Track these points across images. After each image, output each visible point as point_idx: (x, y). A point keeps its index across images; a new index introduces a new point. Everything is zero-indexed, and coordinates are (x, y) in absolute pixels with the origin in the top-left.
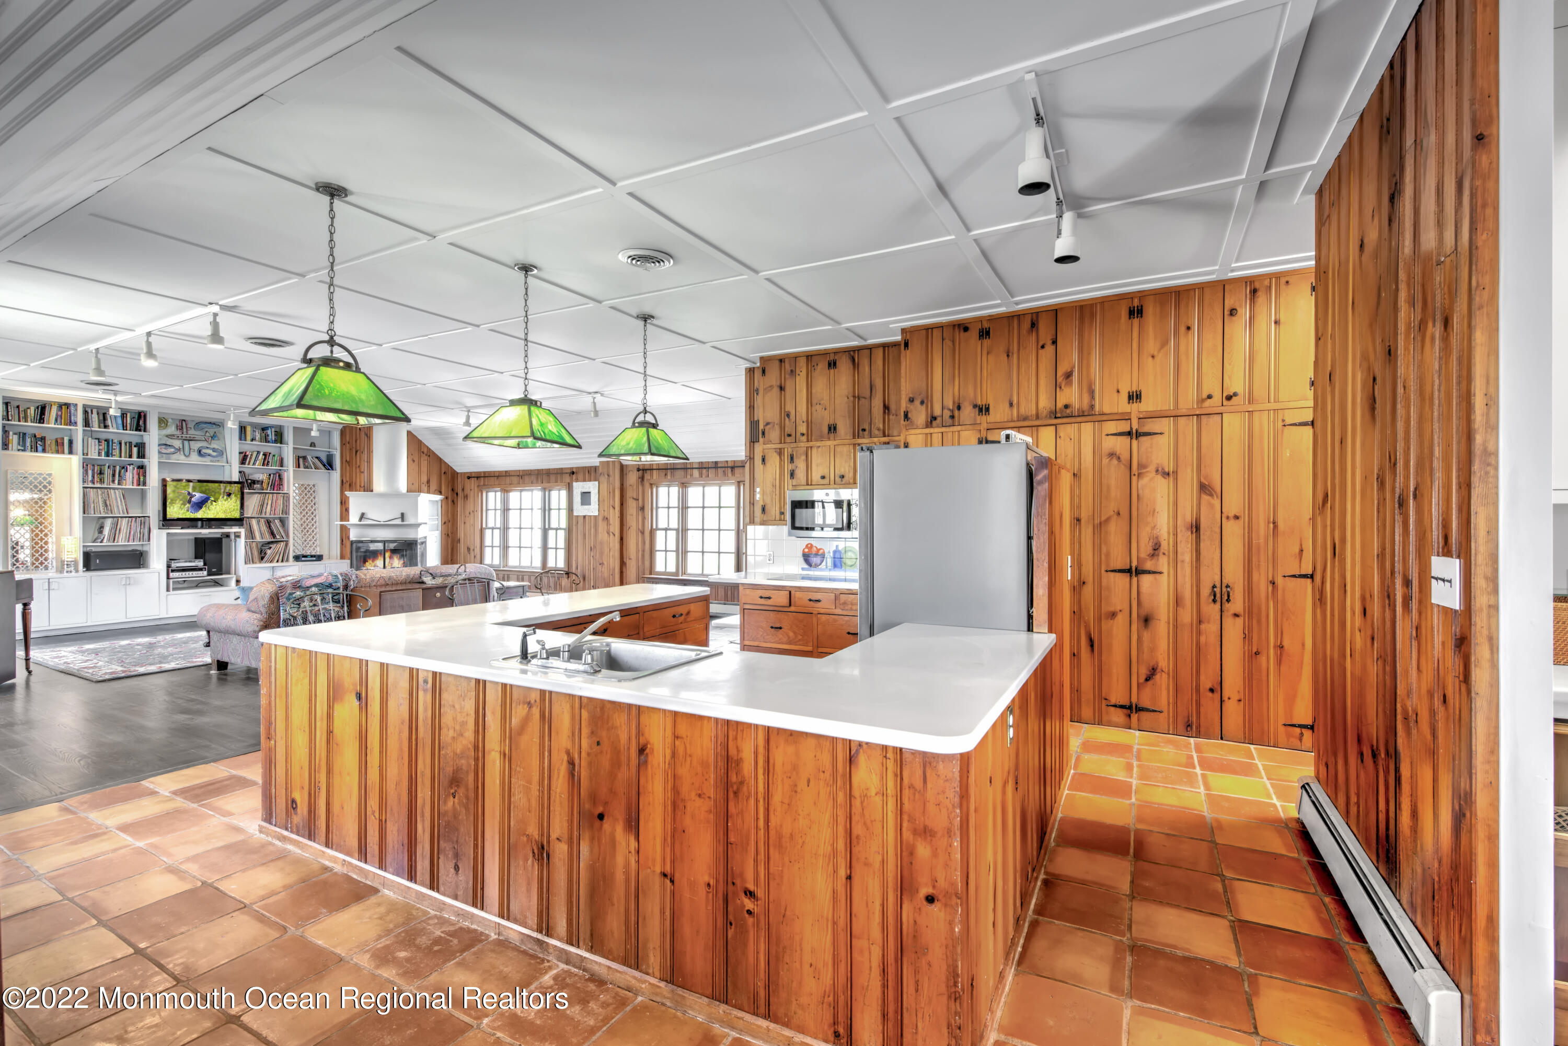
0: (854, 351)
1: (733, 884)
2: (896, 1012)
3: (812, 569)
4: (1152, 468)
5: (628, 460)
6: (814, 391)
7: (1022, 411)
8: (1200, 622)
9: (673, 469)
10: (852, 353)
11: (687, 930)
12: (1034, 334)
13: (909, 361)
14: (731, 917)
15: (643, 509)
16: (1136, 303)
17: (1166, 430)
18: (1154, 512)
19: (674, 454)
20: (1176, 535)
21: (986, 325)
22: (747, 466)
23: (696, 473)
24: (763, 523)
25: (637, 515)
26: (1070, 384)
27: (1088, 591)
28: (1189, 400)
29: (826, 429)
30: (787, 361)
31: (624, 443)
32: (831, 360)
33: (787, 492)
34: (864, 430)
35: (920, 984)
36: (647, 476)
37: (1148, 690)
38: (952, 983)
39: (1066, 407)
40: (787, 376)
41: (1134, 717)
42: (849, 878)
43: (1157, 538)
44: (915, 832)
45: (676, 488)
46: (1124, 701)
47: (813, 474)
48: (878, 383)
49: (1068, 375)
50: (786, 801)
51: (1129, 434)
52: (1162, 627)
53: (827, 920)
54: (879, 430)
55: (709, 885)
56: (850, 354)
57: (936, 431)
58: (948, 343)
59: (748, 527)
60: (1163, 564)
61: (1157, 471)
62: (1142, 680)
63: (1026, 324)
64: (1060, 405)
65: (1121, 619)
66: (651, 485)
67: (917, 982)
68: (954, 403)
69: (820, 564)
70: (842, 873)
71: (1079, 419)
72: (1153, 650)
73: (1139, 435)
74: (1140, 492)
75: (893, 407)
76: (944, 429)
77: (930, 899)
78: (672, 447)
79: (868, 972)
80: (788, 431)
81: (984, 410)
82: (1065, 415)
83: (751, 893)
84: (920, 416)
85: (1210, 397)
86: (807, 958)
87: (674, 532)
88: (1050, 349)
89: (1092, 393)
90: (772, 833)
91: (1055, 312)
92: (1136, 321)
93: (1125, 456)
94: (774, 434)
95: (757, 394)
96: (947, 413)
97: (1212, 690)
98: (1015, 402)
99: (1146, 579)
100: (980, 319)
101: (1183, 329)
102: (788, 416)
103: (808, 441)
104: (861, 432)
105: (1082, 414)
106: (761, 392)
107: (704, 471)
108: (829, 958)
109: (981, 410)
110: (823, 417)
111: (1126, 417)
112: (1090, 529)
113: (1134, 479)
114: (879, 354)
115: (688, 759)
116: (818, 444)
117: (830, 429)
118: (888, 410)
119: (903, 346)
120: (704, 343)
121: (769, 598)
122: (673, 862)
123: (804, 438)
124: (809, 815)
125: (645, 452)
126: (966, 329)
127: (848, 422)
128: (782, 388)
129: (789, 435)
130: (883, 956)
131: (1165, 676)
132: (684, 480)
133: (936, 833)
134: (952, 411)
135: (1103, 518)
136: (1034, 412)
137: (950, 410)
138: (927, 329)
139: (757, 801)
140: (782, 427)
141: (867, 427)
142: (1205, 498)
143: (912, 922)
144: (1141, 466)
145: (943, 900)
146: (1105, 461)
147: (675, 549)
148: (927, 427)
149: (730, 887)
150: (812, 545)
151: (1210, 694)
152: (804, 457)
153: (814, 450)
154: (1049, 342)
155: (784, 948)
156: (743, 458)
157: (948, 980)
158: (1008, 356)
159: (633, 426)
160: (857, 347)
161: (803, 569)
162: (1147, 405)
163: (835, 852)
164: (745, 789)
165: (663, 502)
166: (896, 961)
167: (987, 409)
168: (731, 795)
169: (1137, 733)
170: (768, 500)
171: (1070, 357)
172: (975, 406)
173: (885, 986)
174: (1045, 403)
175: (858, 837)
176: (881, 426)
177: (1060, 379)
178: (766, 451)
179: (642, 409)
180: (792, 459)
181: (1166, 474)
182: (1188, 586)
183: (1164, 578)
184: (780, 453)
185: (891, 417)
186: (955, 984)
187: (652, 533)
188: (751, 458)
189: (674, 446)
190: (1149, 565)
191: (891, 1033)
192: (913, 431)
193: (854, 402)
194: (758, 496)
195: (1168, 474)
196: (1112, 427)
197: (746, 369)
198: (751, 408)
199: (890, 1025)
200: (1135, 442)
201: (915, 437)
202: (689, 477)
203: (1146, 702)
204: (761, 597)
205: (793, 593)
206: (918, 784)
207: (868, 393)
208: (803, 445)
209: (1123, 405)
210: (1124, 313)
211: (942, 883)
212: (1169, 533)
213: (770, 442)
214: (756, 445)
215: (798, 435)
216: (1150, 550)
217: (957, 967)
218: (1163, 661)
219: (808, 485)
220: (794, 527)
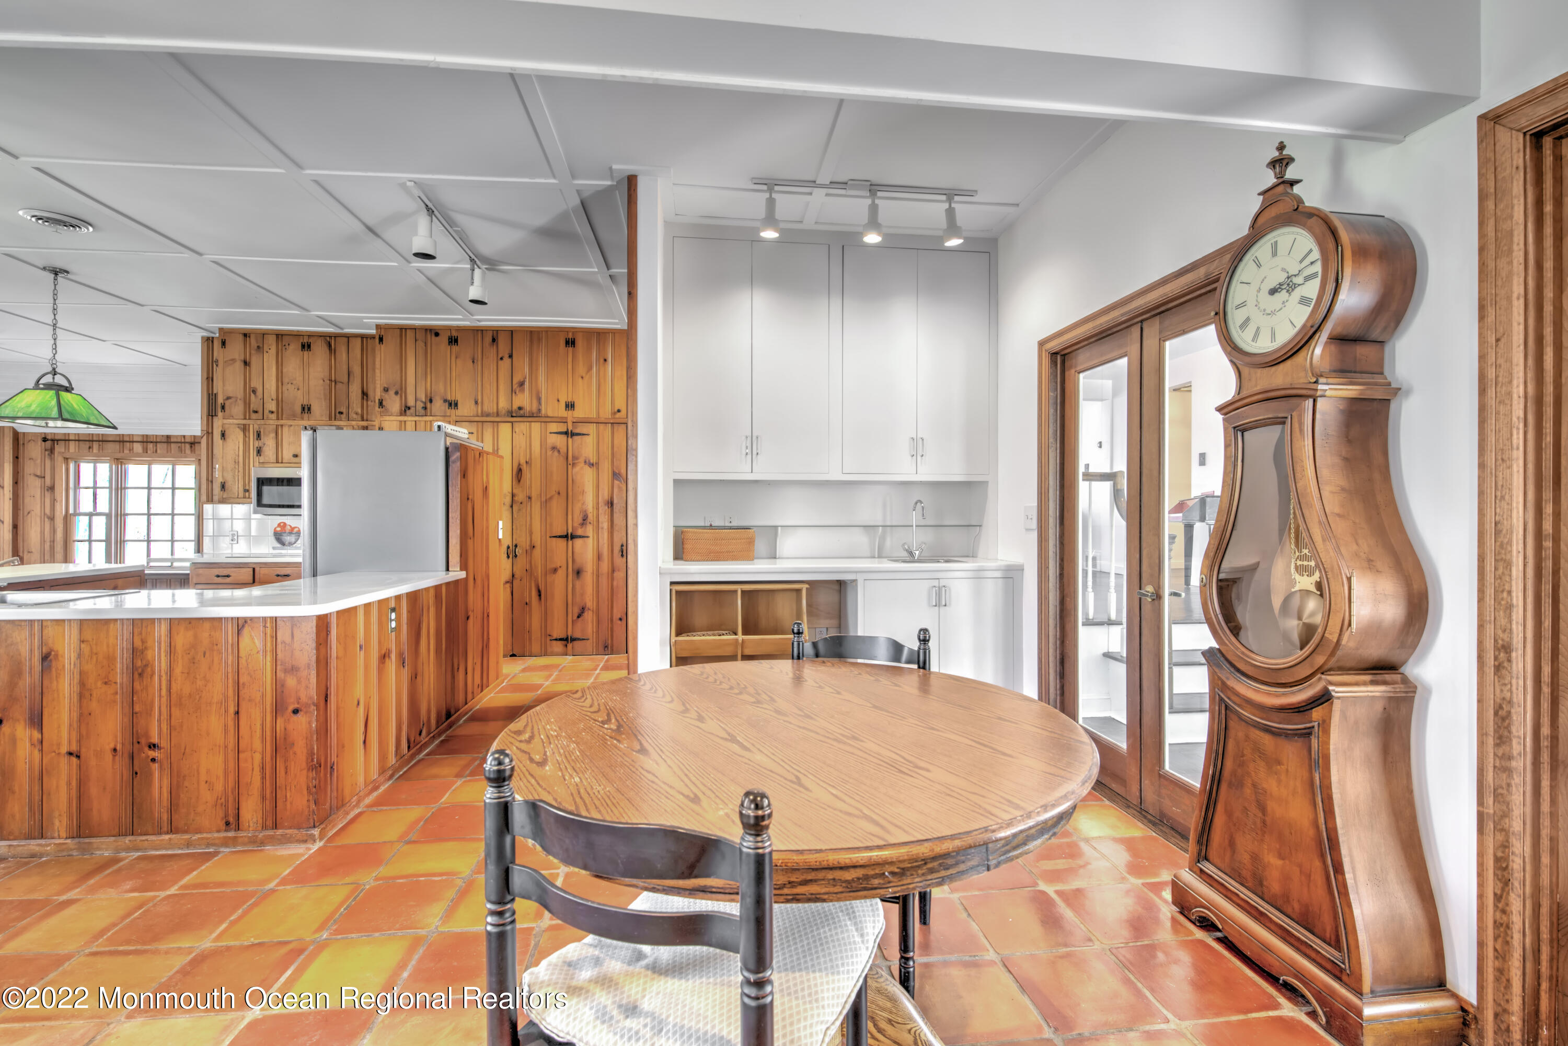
0: (330, 337)
1: (139, 743)
2: (272, 792)
3: (285, 547)
4: (582, 460)
5: (26, 426)
6: (285, 370)
7: (486, 409)
8: (613, 571)
9: (103, 441)
10: (328, 339)
11: (94, 790)
12: (495, 347)
13: (383, 356)
14: (136, 769)
15: (52, 488)
16: (570, 336)
17: (591, 432)
18: (583, 492)
19: (95, 422)
20: (598, 509)
21: (454, 334)
22: (204, 442)
23: (138, 448)
24: (223, 501)
25: (43, 497)
26: (523, 391)
27: (537, 553)
28: (606, 413)
29: (299, 410)
30: (252, 337)
31: (23, 404)
32: (306, 343)
33: (252, 469)
34: (341, 413)
35: (288, 768)
36: (59, 448)
37: (580, 622)
38: (310, 760)
39: (520, 408)
40: (253, 352)
41: (570, 646)
42: (237, 713)
43: (585, 511)
44: (286, 671)
45: (107, 465)
46: (563, 636)
47: (284, 452)
48: (357, 370)
49: (522, 384)
50: (186, 671)
51: (566, 433)
52: (588, 577)
53: (220, 746)
54: (357, 414)
55: (115, 750)
56: (326, 340)
57: (410, 419)
58: (421, 344)
59: (205, 506)
60: (589, 530)
61: (585, 462)
62: (575, 618)
63: (488, 339)
64: (515, 407)
65: (561, 573)
66: (66, 460)
67: (286, 768)
68: (426, 396)
69: (295, 543)
70: (232, 710)
71: (530, 419)
72: (582, 595)
73: (573, 434)
74: (574, 477)
75: (371, 393)
76: (417, 418)
77: (296, 712)
78: (94, 415)
79: (250, 773)
80: (253, 406)
81: (453, 405)
82: (518, 415)
83: (154, 745)
84: (394, 404)
85: (619, 411)
86: (203, 777)
87: (103, 519)
88: (507, 361)
89: (539, 400)
90: (174, 696)
91: (512, 332)
92: (570, 349)
93: (563, 450)
94: (237, 409)
95: (217, 365)
96: (420, 405)
97: (620, 619)
98: (480, 401)
99: (578, 542)
100: (449, 328)
101: (602, 360)
102: (254, 392)
103: (278, 419)
104: (337, 414)
105: (532, 415)
106: (221, 363)
107: (150, 446)
108: (220, 773)
109: (450, 405)
110: (296, 398)
111: (564, 421)
112: (539, 504)
113: (570, 467)
114: (356, 344)
115: (95, 657)
116: (290, 422)
117: (303, 409)
118: (367, 396)
119: (377, 340)
120: (142, 305)
121: (228, 576)
122: (79, 741)
123: (274, 416)
124: (205, 677)
125: (53, 416)
126: (437, 334)
127: (324, 404)
128: (246, 363)
129: (256, 412)
130: (263, 758)
131: (590, 613)
132: (119, 455)
133: (299, 668)
134: (425, 403)
135: (548, 497)
136: (495, 411)
137: (422, 402)
138: (401, 329)
139: (160, 676)
140: (247, 403)
141: (344, 410)
142: (616, 482)
143: (283, 729)
144: (575, 458)
145: (305, 710)
146: (549, 453)
147: (104, 538)
148: (401, 415)
149: (136, 745)
150: (285, 524)
151: (619, 622)
152: (273, 435)
153: (285, 429)
154: (507, 356)
155: (184, 776)
156: (199, 433)
157: (307, 759)
158: (473, 362)
159: (37, 386)
160: (334, 333)
161: (274, 548)
162: (579, 413)
163: (226, 698)
164: (149, 669)
165: (86, 478)
166: (272, 759)
167: (456, 405)
168: (136, 676)
169: (571, 657)
170: (229, 477)
171: (523, 368)
172: (445, 401)
173: (263, 778)
174: (503, 404)
175: (244, 684)
176: (359, 411)
177: (515, 387)
178: (227, 426)
179: (50, 369)
180: (259, 436)
181: (592, 465)
182: (606, 546)
183: (590, 541)
184: (245, 429)
185: (369, 403)
186: (312, 760)
187: (68, 520)
188: (209, 433)
189: (96, 412)
190: (580, 532)
191: (268, 808)
192: (387, 418)
193: (330, 386)
194: (217, 474)
195: (593, 465)
196: (554, 427)
197: (203, 338)
198: (209, 379)
199: (268, 802)
200: (570, 440)
201: (391, 422)
202: (126, 451)
203: (577, 635)
204: (218, 576)
205: (257, 570)
206: (288, 639)
207: (346, 380)
208: (272, 421)
209: (562, 412)
210: (563, 343)
211: (304, 699)
212: (593, 508)
213: (232, 417)
214: (215, 419)
215: (266, 412)
216: (580, 521)
217: (313, 748)
218: (590, 602)
219: (277, 462)
220: (260, 503)
